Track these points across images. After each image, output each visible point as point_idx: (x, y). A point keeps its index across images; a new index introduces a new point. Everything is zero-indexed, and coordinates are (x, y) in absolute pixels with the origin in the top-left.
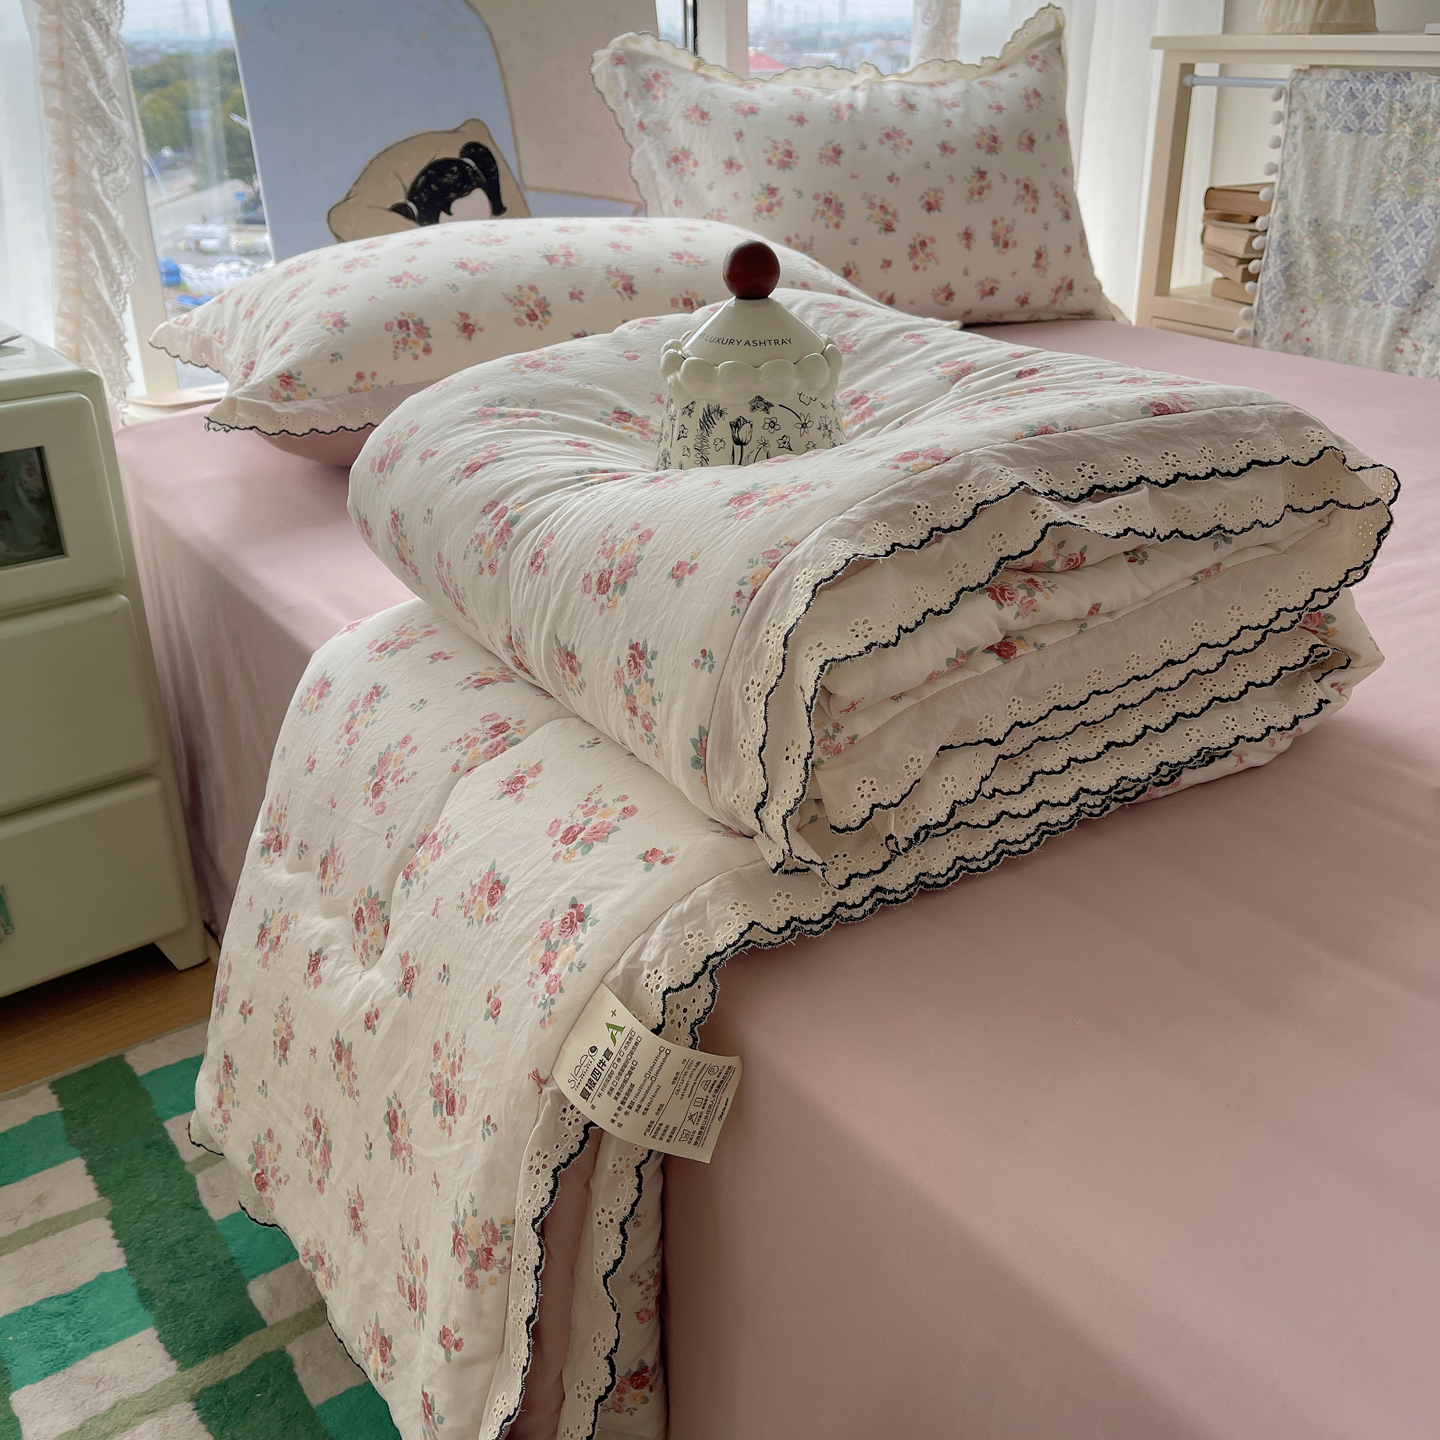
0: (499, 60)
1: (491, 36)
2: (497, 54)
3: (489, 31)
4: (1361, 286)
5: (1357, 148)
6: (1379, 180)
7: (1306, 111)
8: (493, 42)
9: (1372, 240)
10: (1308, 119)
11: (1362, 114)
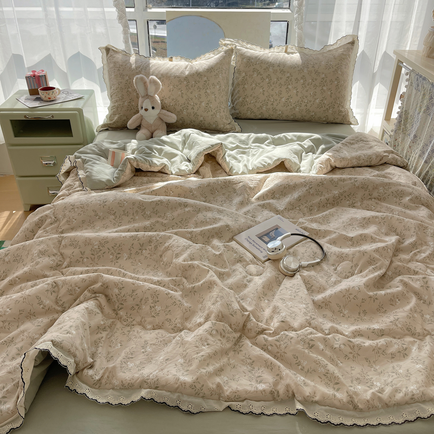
4: (409, 132)
5: (416, 94)
6: (417, 104)
7: (411, 80)
9: (413, 120)
10: (411, 82)
11: (418, 86)
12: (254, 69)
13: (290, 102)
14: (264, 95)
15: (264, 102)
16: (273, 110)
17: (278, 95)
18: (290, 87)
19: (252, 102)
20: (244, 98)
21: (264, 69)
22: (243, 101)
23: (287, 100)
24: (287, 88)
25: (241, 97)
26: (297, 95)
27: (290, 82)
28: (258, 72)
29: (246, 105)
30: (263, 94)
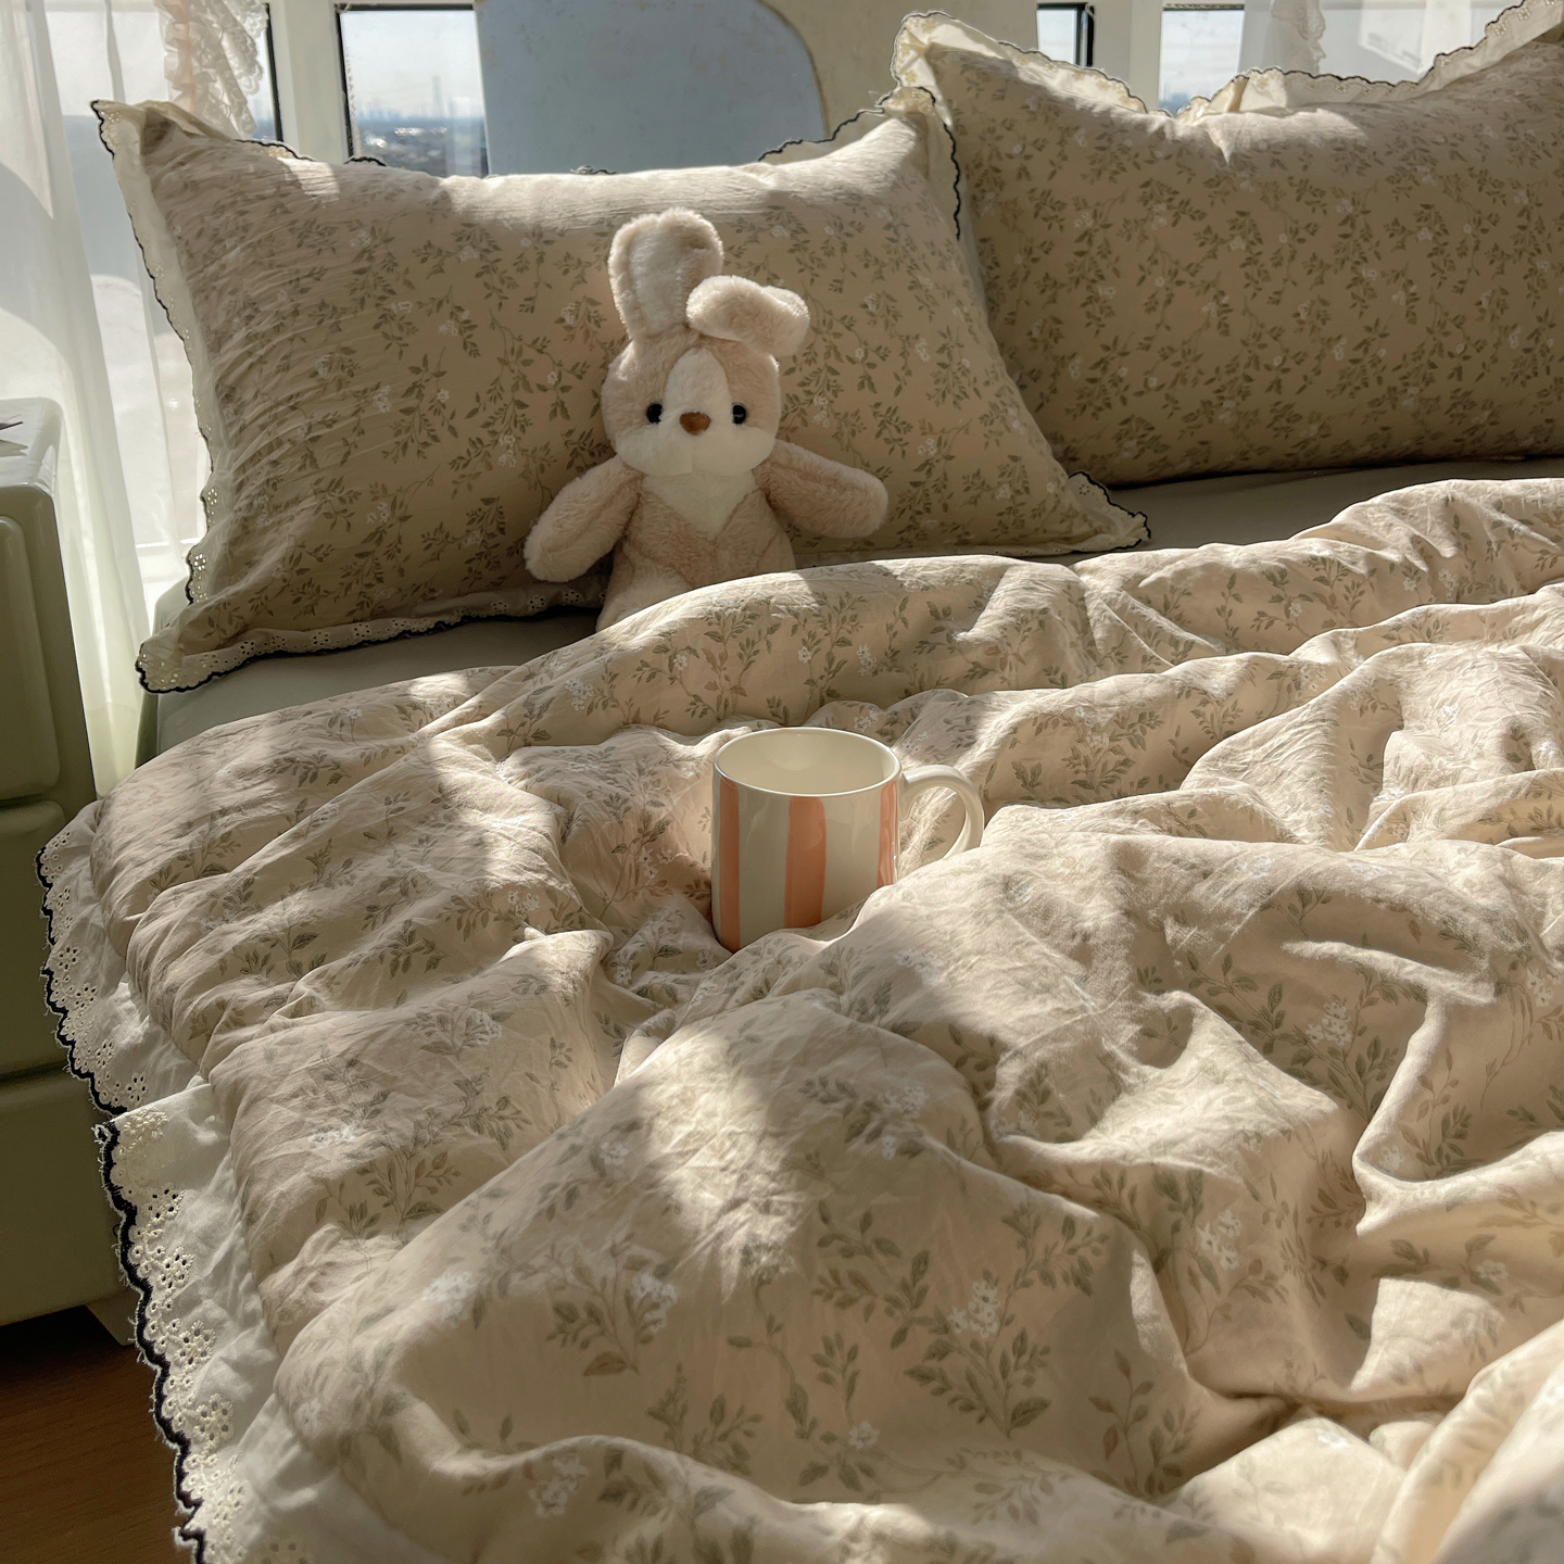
0: (820, 90)
1: (812, 62)
2: (819, 82)
3: (810, 55)
8: (815, 68)
12: (1146, 184)
13: (1375, 361)
14: (1226, 333)
15: (1226, 379)
16: (1276, 418)
17: (1308, 328)
18: (1369, 273)
19: (1154, 382)
20: (1102, 364)
21: (1209, 183)
22: (1093, 381)
23: (1359, 354)
24: (1358, 280)
25: (1078, 360)
26: (1411, 316)
27: (1365, 246)
28: (1176, 203)
29: (1115, 402)
30: (1224, 329)
